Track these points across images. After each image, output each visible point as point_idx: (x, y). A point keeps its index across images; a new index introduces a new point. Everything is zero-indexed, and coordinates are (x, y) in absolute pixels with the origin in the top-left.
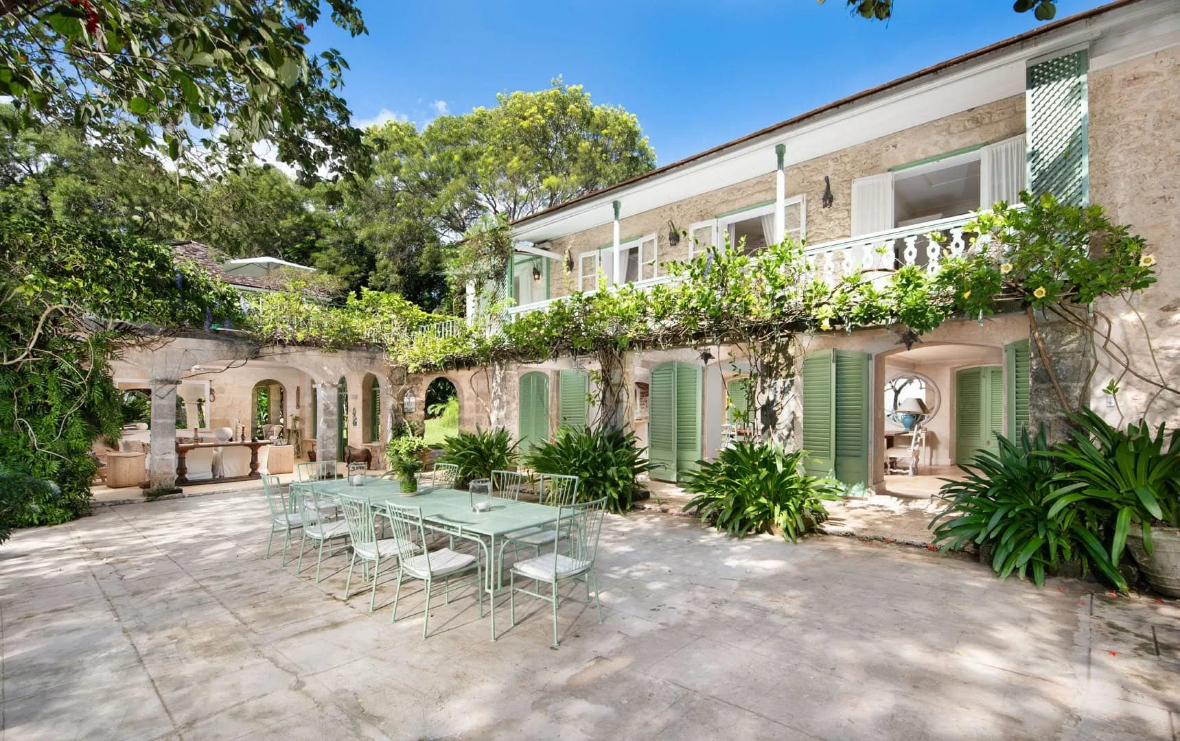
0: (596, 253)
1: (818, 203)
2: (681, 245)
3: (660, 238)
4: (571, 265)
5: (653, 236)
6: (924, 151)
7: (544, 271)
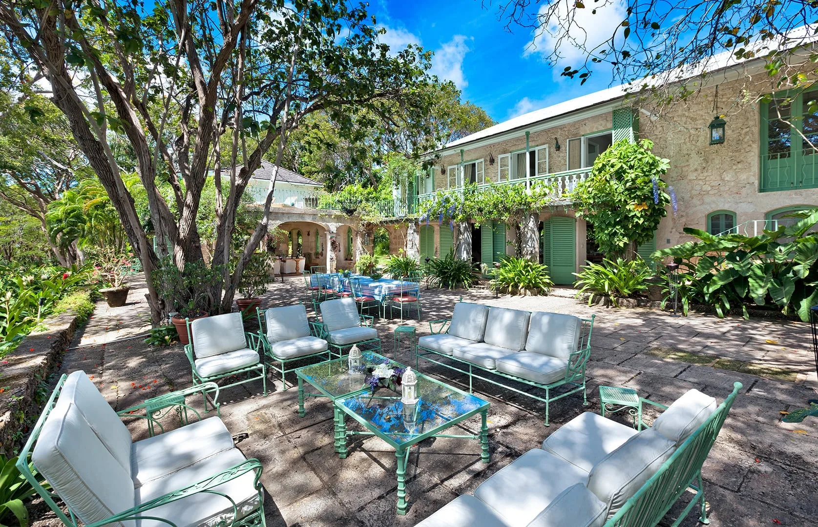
0: (456, 166)
1: (553, 149)
2: (495, 164)
3: (485, 161)
4: (443, 172)
5: (482, 160)
6: (597, 128)
7: (431, 175)
